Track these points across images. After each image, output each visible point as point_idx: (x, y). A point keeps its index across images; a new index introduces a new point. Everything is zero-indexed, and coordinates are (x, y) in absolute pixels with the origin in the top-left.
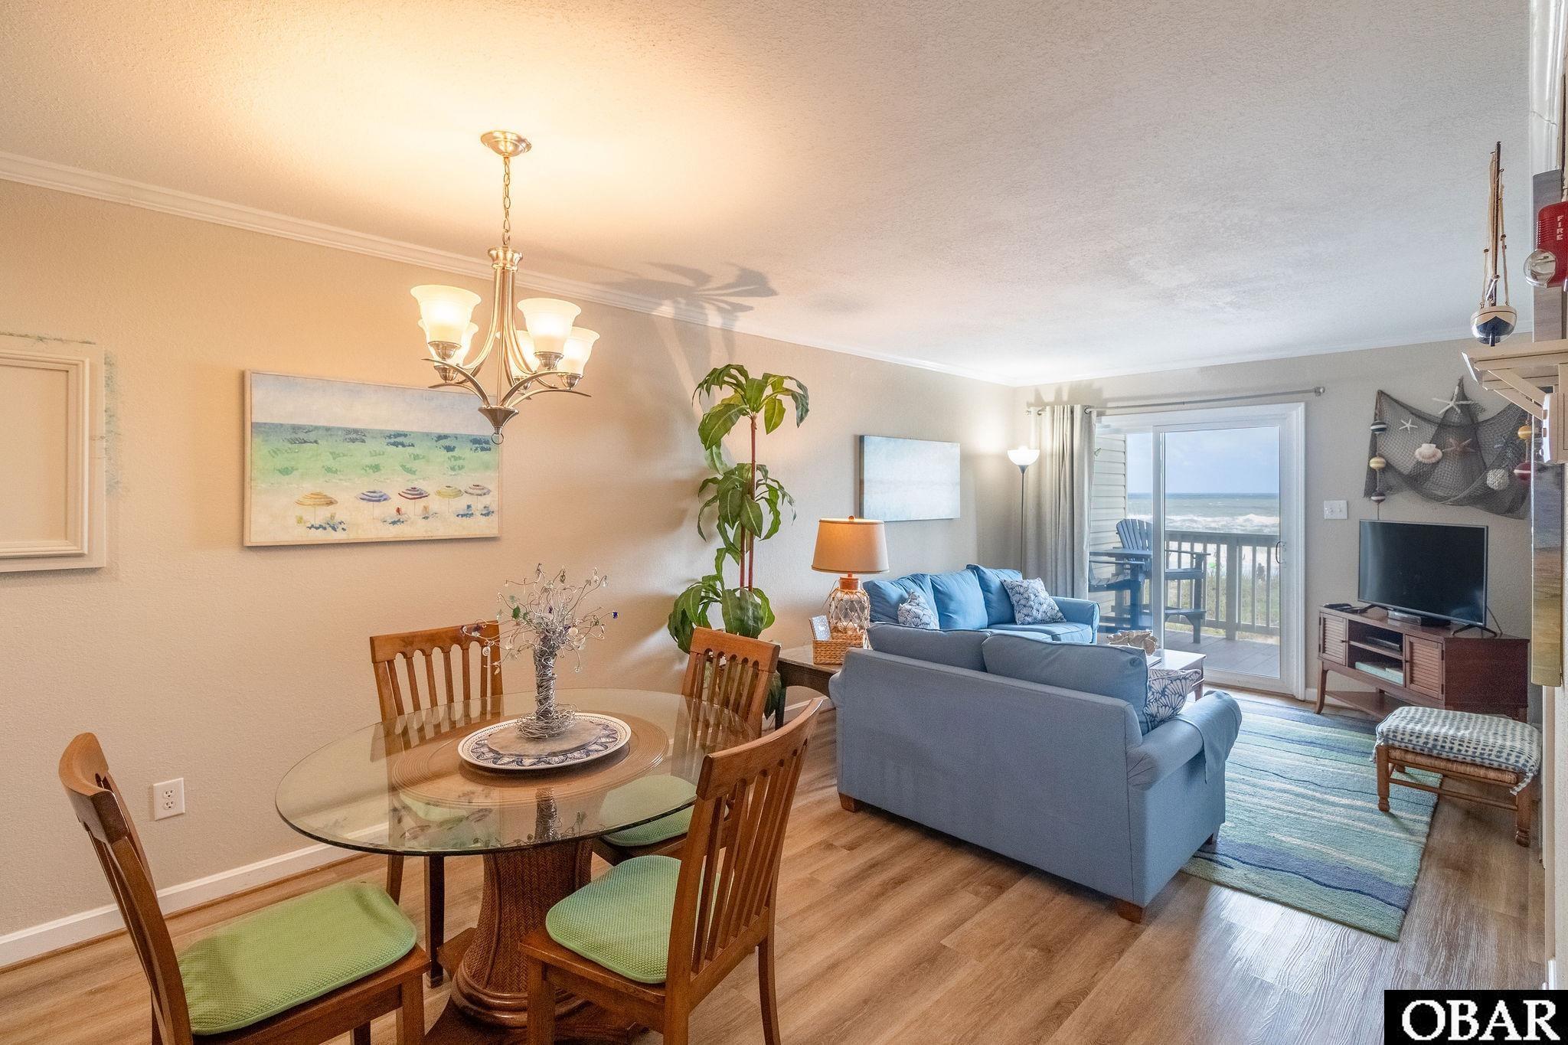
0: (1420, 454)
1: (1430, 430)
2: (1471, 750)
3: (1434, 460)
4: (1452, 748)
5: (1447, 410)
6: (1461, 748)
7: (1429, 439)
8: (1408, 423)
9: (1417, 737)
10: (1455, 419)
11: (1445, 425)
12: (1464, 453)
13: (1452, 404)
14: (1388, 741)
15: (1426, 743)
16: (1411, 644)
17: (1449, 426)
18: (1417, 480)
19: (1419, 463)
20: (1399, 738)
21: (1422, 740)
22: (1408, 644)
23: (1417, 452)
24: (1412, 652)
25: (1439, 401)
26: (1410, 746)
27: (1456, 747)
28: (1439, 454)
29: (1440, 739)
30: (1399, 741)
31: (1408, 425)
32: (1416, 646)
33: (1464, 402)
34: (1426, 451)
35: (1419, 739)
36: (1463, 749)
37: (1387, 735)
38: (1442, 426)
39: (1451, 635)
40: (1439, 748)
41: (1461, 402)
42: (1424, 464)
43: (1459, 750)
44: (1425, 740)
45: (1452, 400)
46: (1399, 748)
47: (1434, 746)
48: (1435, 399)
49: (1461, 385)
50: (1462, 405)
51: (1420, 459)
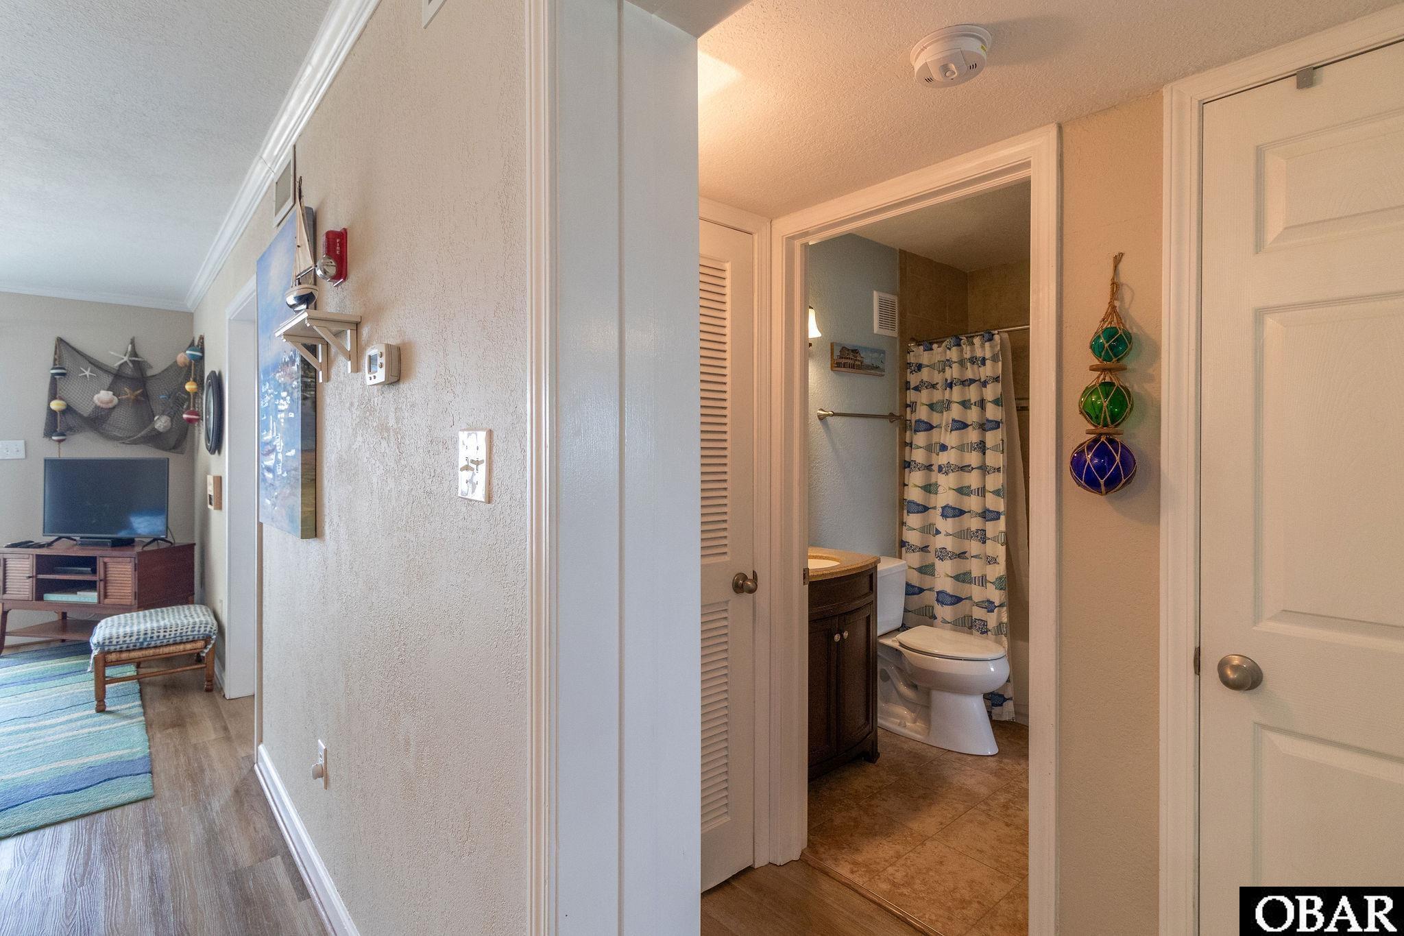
0: (99, 399)
1: (108, 379)
2: (173, 633)
3: (111, 405)
4: (158, 636)
5: (122, 364)
6: (165, 634)
7: (106, 387)
8: (87, 370)
9: (130, 636)
10: (129, 371)
11: (120, 376)
12: (137, 401)
13: (126, 359)
14: (104, 649)
15: (138, 639)
16: (105, 564)
17: (124, 377)
18: (97, 421)
19: (97, 407)
20: (114, 643)
21: (134, 638)
22: (102, 564)
23: (96, 397)
24: (105, 572)
25: (115, 356)
26: (125, 646)
27: (162, 634)
28: (116, 400)
29: (149, 632)
30: (114, 645)
31: (87, 373)
32: (109, 565)
33: (137, 359)
34: (104, 397)
35: (132, 638)
36: (167, 634)
37: (104, 643)
38: (117, 378)
39: (138, 549)
40: (148, 639)
41: (134, 359)
42: (102, 408)
43: (165, 636)
44: (137, 637)
45: (125, 355)
46: (115, 651)
47: (145, 639)
48: (112, 353)
49: (133, 342)
50: (134, 361)
51: (99, 404)
